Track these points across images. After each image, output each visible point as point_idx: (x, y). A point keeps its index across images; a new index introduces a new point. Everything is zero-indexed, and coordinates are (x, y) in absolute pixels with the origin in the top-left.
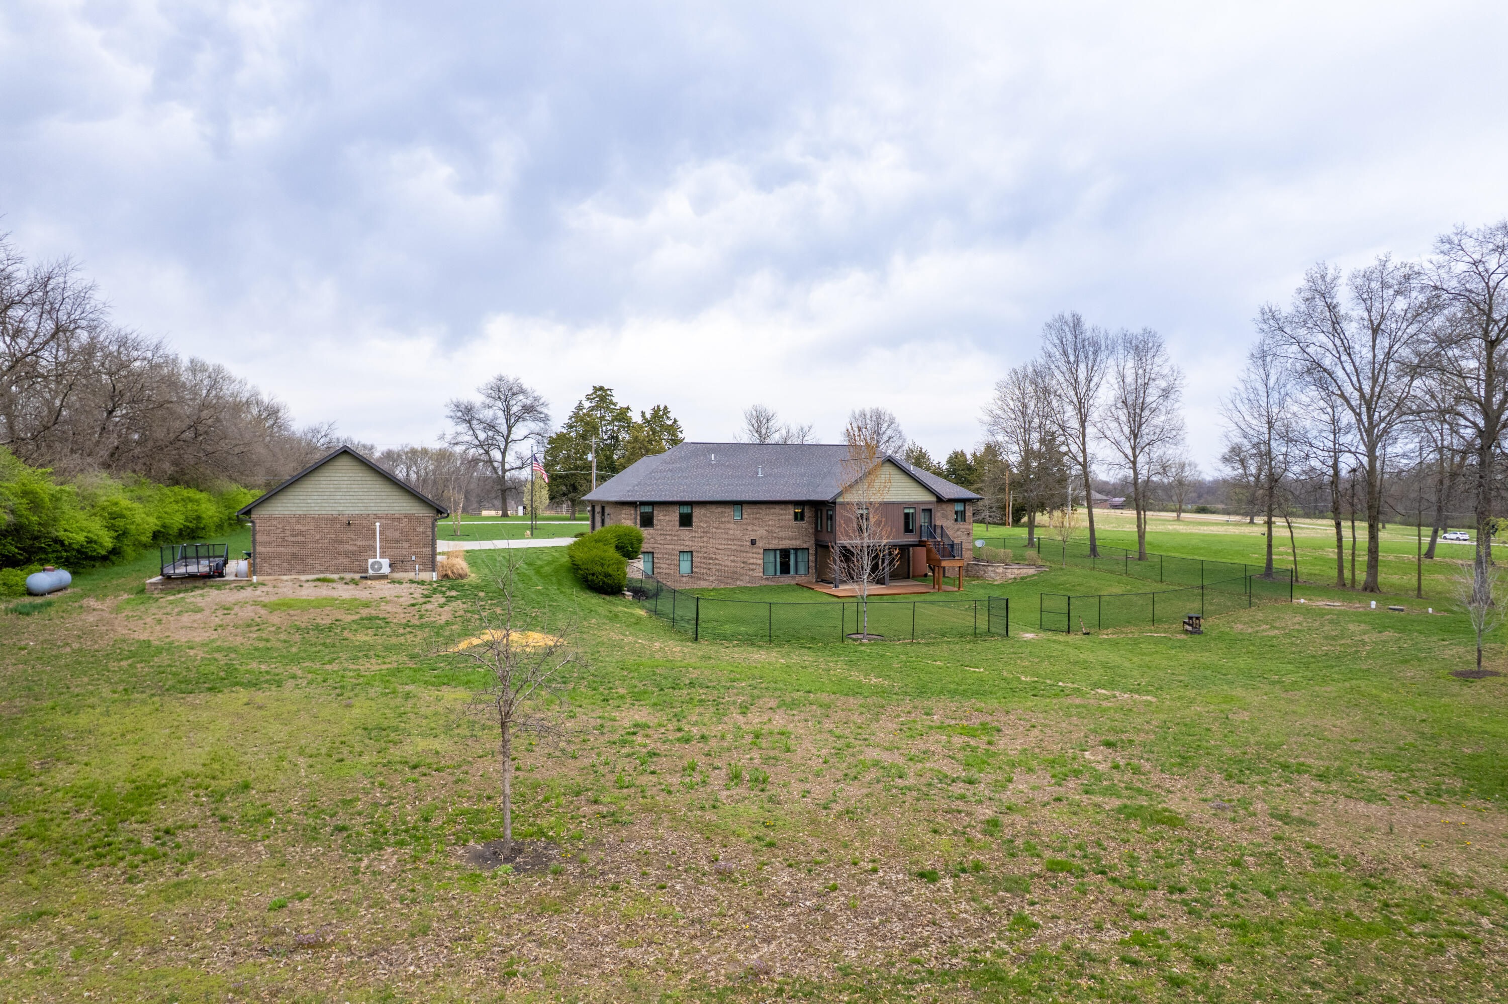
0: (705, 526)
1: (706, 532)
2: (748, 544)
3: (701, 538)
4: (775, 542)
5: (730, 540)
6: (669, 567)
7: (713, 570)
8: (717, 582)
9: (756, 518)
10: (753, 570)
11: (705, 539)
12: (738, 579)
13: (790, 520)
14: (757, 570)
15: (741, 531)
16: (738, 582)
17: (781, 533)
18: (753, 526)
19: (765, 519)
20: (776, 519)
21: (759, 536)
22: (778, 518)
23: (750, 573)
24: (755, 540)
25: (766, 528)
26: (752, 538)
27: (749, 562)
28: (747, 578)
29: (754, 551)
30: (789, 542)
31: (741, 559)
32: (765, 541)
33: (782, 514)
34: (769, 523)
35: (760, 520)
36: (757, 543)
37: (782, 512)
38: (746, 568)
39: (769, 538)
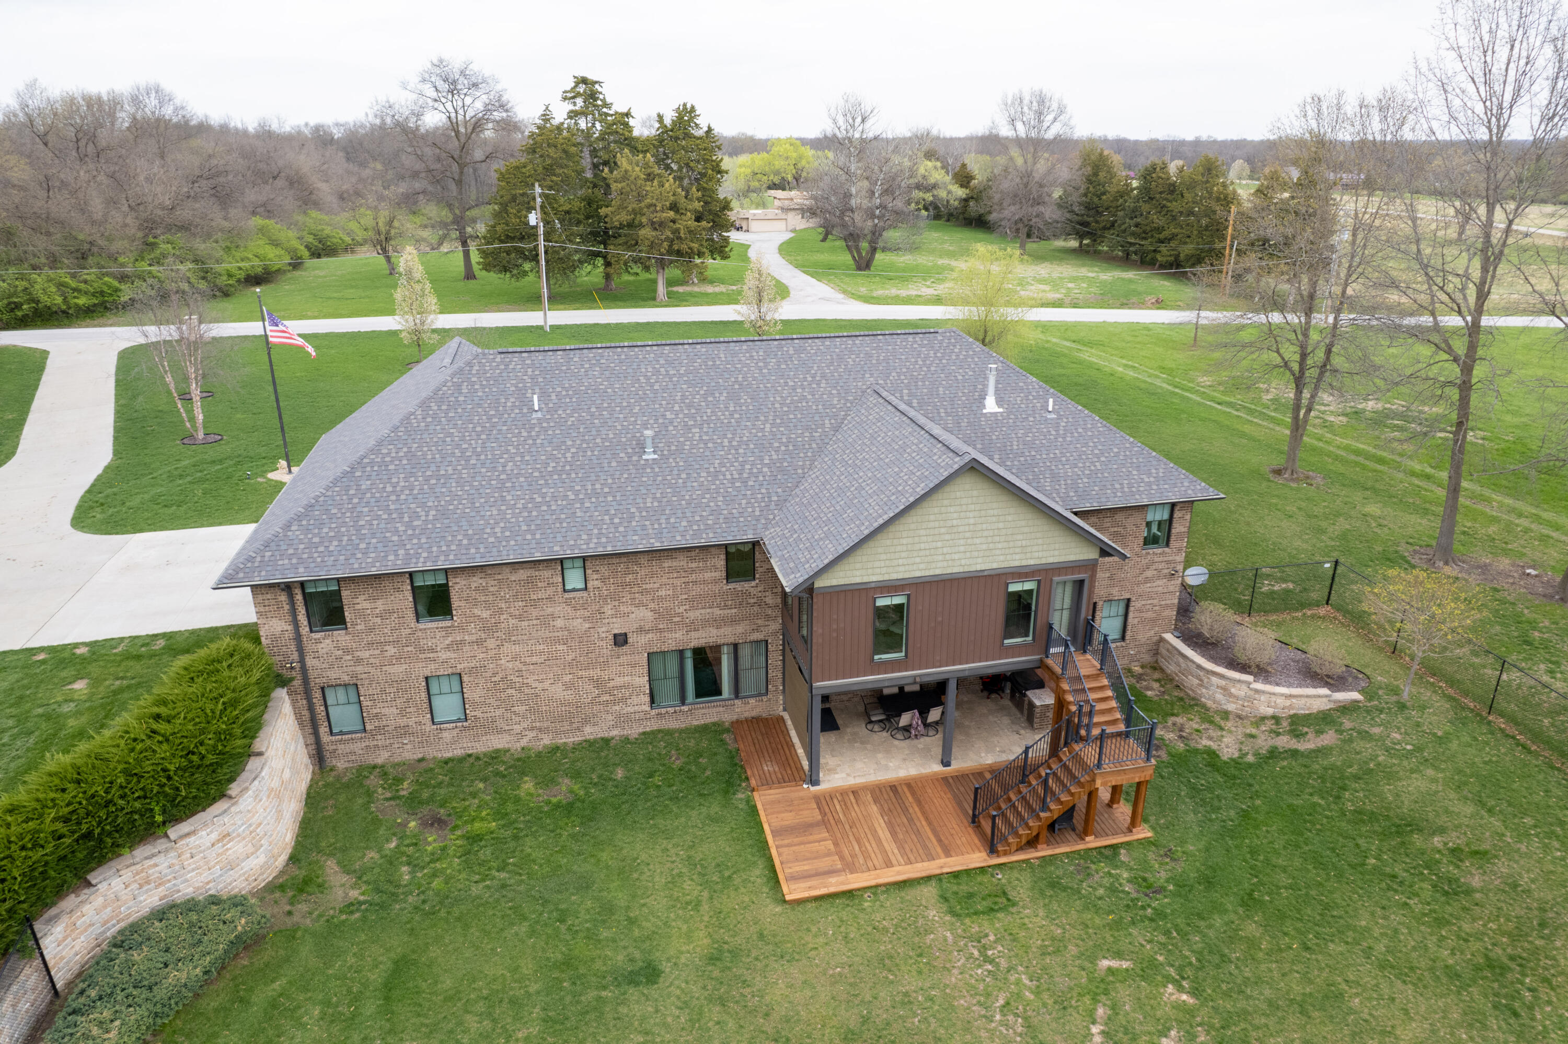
0: (485, 614)
1: (489, 629)
2: (606, 646)
3: (479, 642)
4: (679, 635)
5: (558, 641)
6: (403, 713)
7: (521, 709)
8: (531, 734)
9: (624, 585)
10: (624, 700)
11: (491, 643)
12: (586, 721)
13: (715, 581)
14: (635, 700)
15: (585, 619)
16: (588, 730)
17: (692, 615)
18: (617, 603)
19: (648, 586)
20: (678, 582)
21: (636, 626)
22: (683, 580)
23: (617, 708)
24: (626, 634)
25: (652, 606)
26: (616, 631)
27: (612, 684)
28: (611, 718)
29: (623, 659)
30: (714, 632)
31: (591, 679)
32: (650, 636)
33: (693, 571)
34: (660, 593)
35: (636, 589)
36: (630, 640)
37: (694, 565)
38: (606, 698)
39: (661, 626)
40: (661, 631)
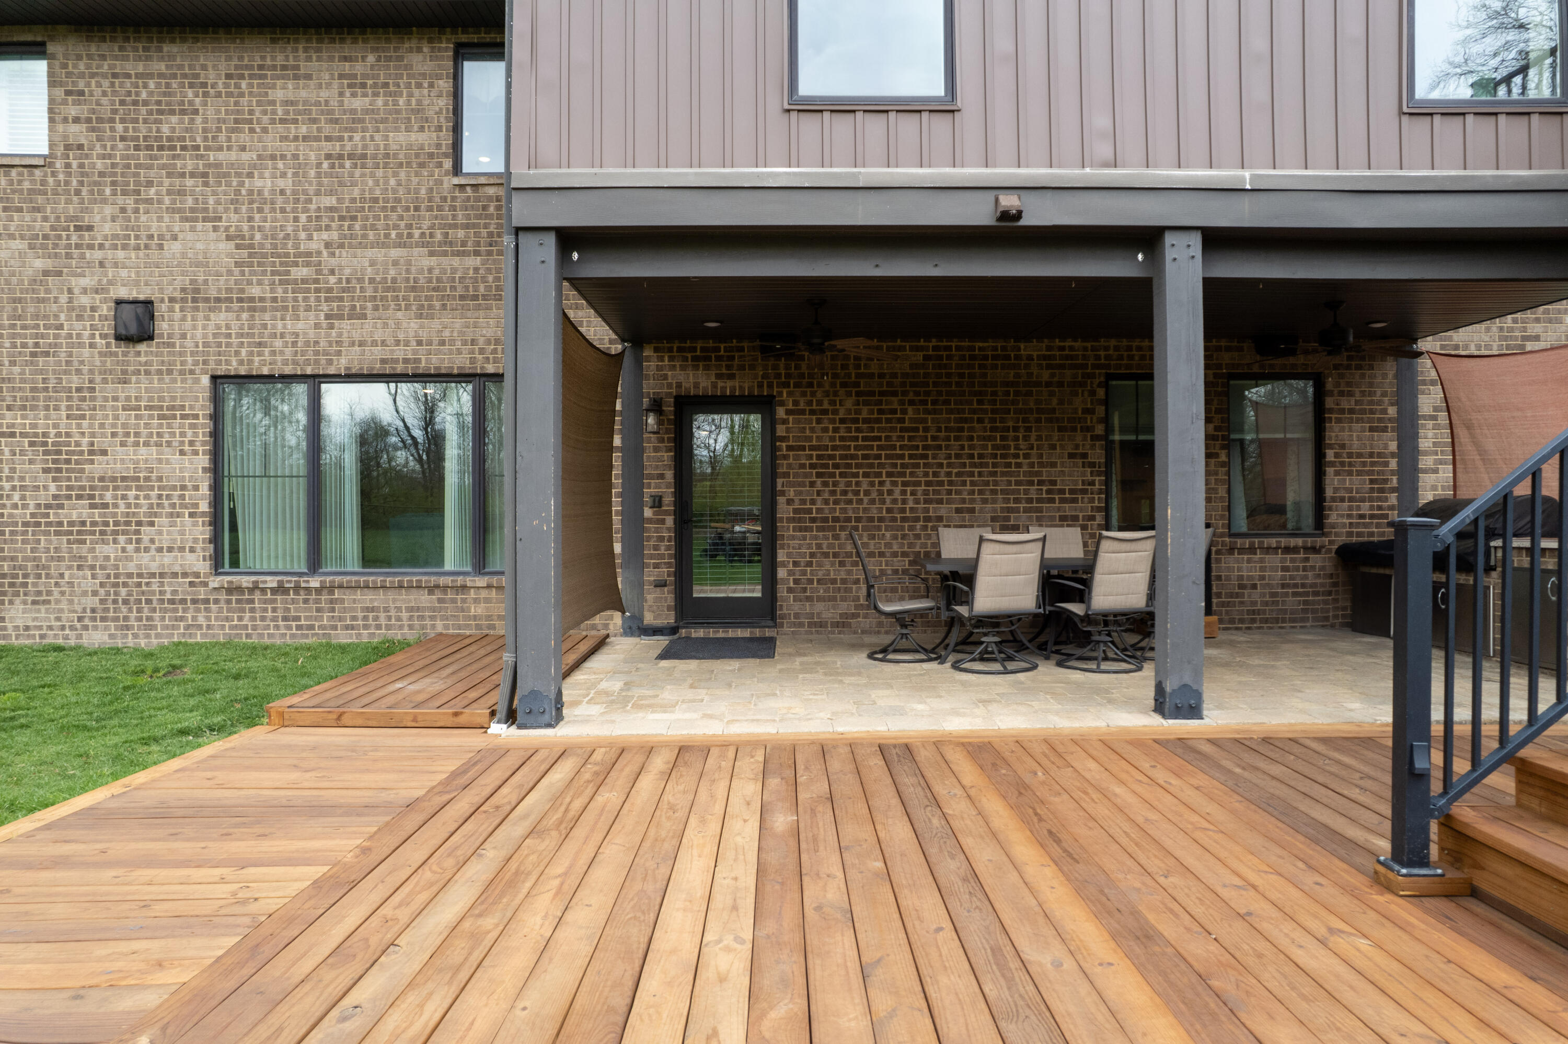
2: (91, 337)
4: (304, 326)
10: (130, 526)
12: (14, 585)
14: (165, 532)
15: (37, 242)
17: (348, 263)
18: (130, 201)
19: (222, 156)
20: (311, 154)
21: (181, 281)
22: (327, 147)
23: (109, 550)
24: (148, 303)
25: (231, 220)
26: (123, 293)
27: (99, 466)
28: (89, 583)
29: (137, 388)
30: (411, 326)
31: (38, 441)
32: (221, 317)
33: (356, 121)
34: (258, 183)
35: (189, 164)
36: (162, 327)
37: (359, 103)
38: (78, 511)
39: (255, 291)
40: (252, 305)
